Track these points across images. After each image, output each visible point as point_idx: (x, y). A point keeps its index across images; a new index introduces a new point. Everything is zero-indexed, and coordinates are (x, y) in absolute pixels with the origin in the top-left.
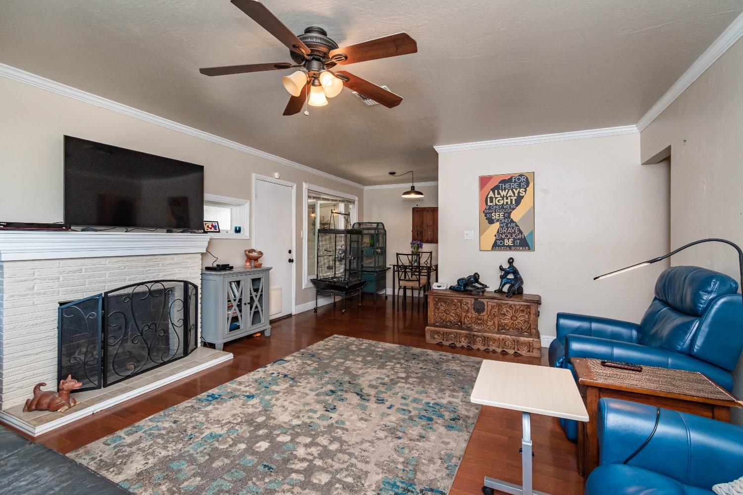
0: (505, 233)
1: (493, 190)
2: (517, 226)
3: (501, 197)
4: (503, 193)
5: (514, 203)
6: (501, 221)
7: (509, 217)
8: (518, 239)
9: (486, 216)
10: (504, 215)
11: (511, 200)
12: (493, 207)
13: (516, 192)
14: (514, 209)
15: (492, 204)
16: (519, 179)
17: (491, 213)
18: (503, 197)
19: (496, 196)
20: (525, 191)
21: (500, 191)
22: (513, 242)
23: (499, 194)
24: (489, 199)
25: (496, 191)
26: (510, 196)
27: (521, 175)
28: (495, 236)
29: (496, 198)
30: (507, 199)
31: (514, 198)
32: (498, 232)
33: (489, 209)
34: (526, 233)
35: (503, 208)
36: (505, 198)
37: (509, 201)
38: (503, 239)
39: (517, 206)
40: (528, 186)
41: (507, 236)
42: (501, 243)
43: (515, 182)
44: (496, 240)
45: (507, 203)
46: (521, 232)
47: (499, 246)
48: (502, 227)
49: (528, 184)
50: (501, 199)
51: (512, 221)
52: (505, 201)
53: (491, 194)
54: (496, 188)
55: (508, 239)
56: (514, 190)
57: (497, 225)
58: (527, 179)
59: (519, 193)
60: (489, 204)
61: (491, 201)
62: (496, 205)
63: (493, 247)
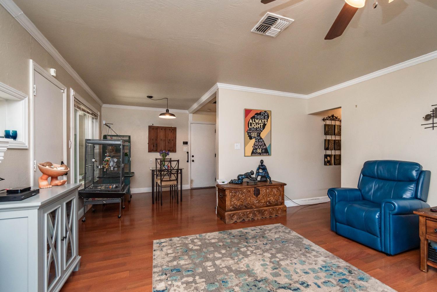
0: (258, 145)
1: (252, 118)
2: (263, 141)
3: (256, 123)
4: (257, 121)
5: (262, 127)
6: (256, 138)
7: (259, 136)
8: (264, 149)
9: (248, 134)
10: (257, 134)
11: (261, 125)
12: (252, 129)
13: (263, 121)
14: (262, 131)
15: (251, 127)
16: (264, 114)
17: (251, 133)
18: (257, 123)
19: (254, 122)
20: (267, 121)
21: (255, 119)
22: (262, 151)
23: (255, 121)
24: (250, 124)
25: (253, 119)
26: (260, 123)
27: (265, 112)
28: (253, 147)
29: (253, 124)
30: (259, 125)
31: (262, 125)
32: (254, 145)
33: (250, 130)
34: (267, 146)
35: (256, 130)
36: (258, 124)
37: (259, 126)
38: (256, 149)
39: (263, 129)
40: (268, 118)
41: (258, 147)
42: (256, 151)
43: (263, 115)
44: (253, 149)
45: (259, 127)
46: (265, 145)
47: (255, 153)
48: (256, 142)
49: (268, 117)
50: (256, 124)
51: (261, 138)
52: (258, 126)
53: (251, 121)
54: (253, 118)
55: (259, 149)
56: (262, 120)
57: (253, 140)
58: (268, 114)
59: (264, 122)
60: (250, 127)
61: (251, 126)
62: (253, 128)
63: (252, 154)
